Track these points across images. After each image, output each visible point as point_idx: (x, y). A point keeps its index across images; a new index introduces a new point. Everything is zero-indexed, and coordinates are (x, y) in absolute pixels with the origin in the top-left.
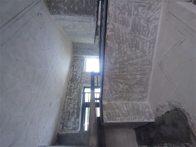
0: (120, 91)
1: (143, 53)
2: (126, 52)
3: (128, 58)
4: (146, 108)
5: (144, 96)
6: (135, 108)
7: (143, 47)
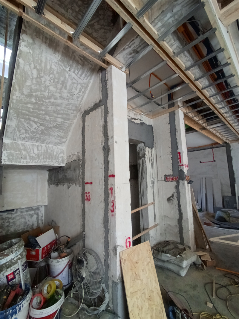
0: (32, 131)
1: (71, 95)
2: (48, 86)
3: (50, 94)
4: (61, 153)
5: (63, 141)
6: (48, 152)
7: (72, 88)
